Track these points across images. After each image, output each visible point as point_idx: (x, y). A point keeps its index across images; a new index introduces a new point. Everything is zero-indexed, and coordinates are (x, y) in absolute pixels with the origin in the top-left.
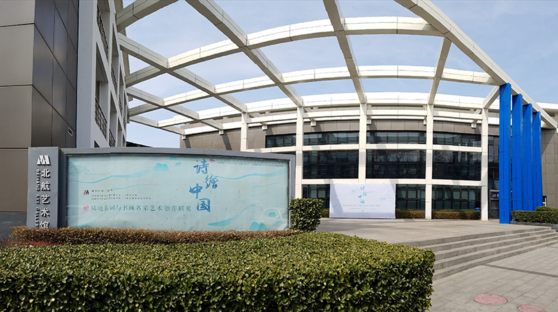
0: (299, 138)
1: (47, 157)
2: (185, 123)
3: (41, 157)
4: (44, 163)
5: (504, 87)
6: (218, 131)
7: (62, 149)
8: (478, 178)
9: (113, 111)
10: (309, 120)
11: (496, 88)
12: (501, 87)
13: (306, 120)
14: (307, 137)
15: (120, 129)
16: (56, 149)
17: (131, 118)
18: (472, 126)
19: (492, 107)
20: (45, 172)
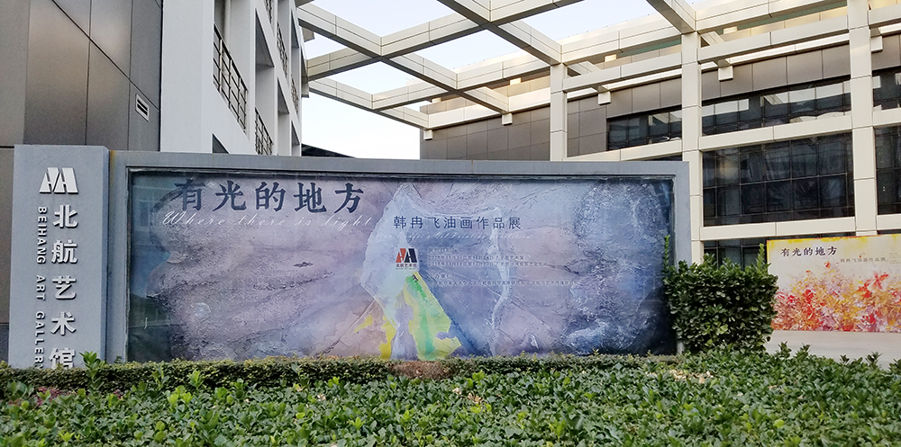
0: (691, 117)
1: (69, 173)
2: (430, 99)
3: (53, 172)
4: (60, 189)
6: (500, 117)
7: (117, 153)
9: (264, 65)
10: (712, 65)
13: (705, 66)
14: (710, 111)
15: (283, 112)
16: (99, 152)
17: (312, 84)
20: (62, 212)
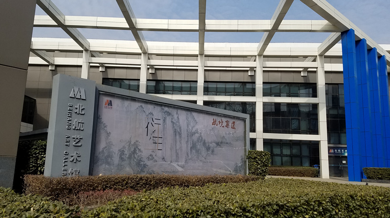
1: (82, 90)
3: (76, 89)
4: (78, 96)
5: (346, 34)
8: (316, 131)
11: (336, 35)
12: (343, 33)
18: (302, 74)
19: (329, 53)
20: (79, 107)
